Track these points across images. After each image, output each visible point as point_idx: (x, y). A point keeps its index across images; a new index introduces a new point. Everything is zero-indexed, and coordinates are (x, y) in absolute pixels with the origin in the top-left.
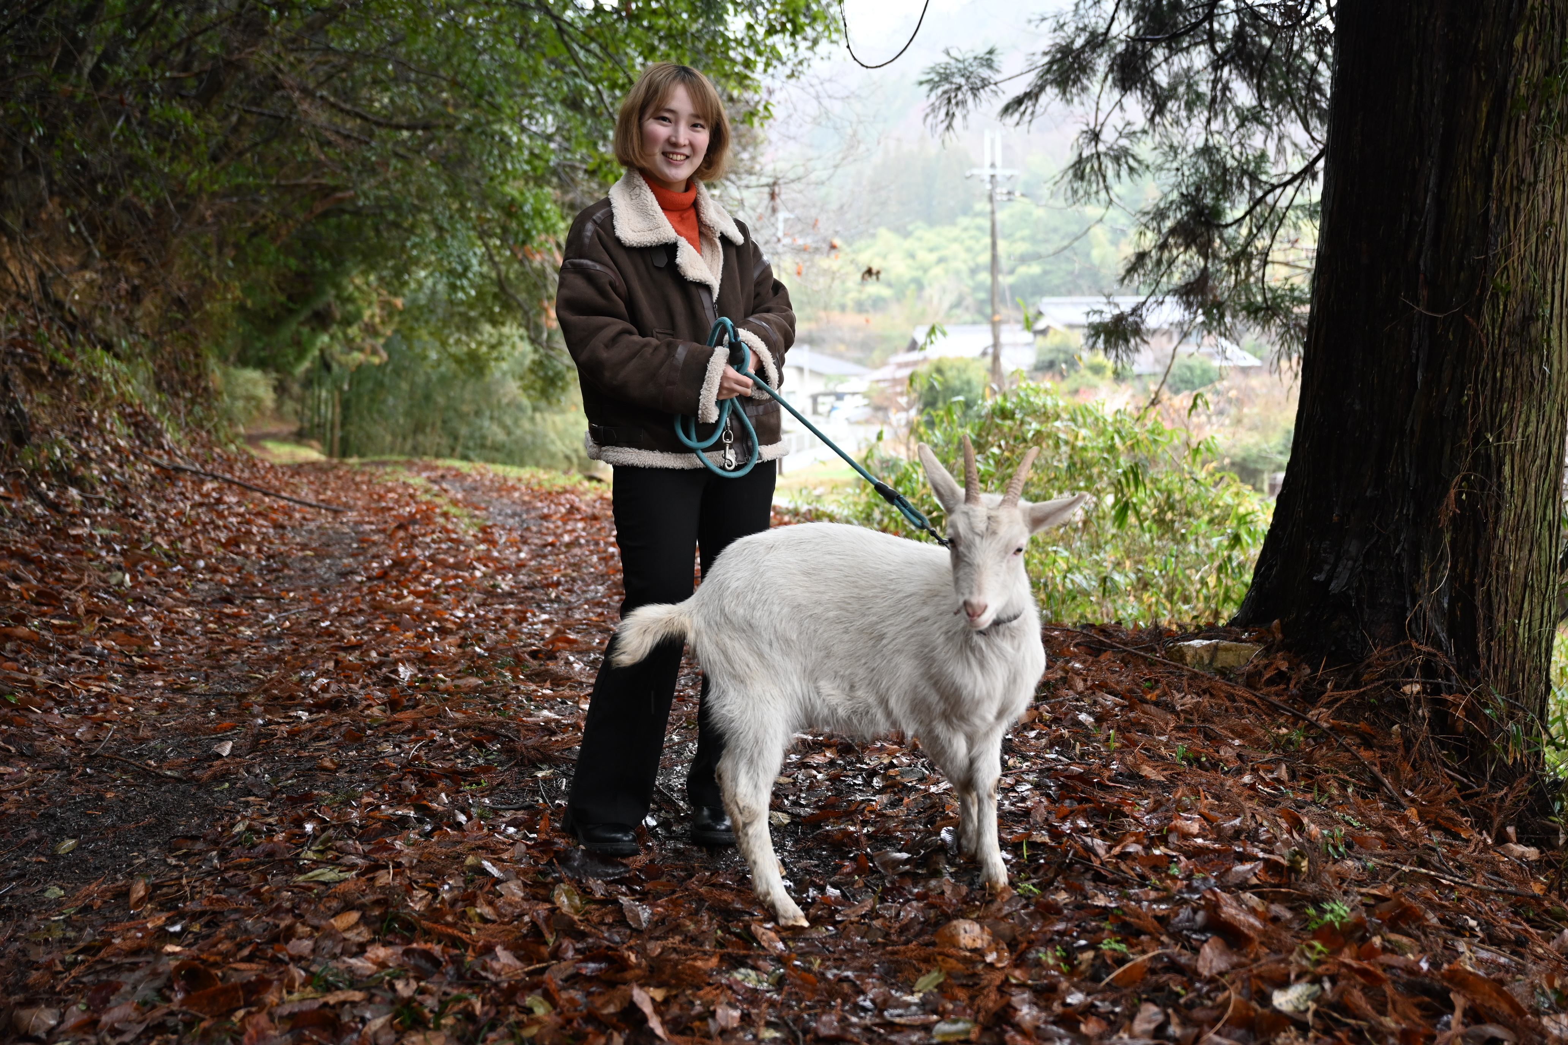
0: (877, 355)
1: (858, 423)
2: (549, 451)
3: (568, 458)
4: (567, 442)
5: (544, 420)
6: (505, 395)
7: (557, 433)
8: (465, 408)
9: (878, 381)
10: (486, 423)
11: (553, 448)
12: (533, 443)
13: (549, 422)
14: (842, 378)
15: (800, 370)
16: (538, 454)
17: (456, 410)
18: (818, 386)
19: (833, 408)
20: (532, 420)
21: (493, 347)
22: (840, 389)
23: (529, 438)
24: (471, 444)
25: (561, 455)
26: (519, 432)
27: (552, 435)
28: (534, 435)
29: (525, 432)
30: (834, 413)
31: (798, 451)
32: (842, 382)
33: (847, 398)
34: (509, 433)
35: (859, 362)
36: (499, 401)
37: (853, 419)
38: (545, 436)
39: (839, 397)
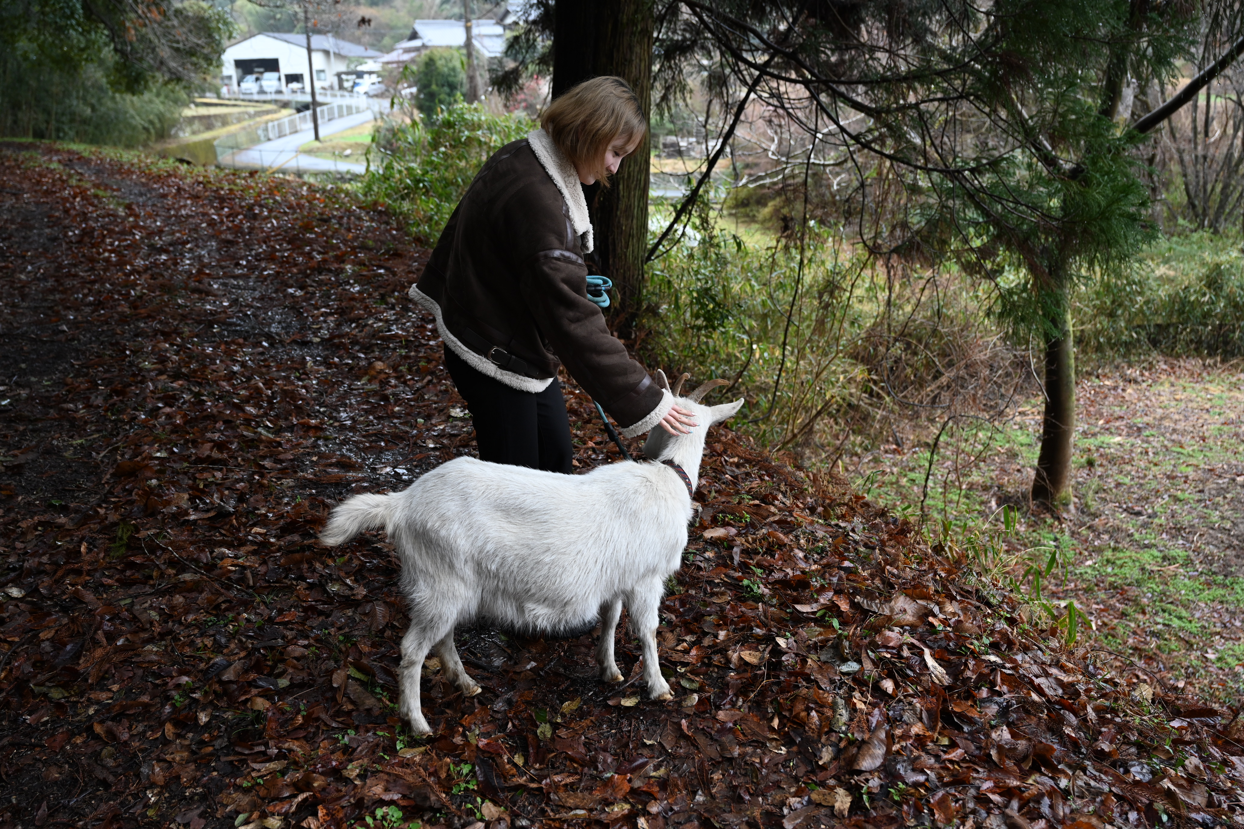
0: (387, 41)
1: (376, 96)
2: (130, 124)
3: (146, 129)
4: (144, 116)
5: (124, 100)
6: (88, 79)
7: (135, 109)
8: (54, 89)
9: (388, 63)
10: (75, 103)
11: (134, 122)
12: (117, 118)
13: (128, 101)
14: (361, 60)
15: (327, 53)
16: (121, 126)
17: (47, 91)
18: (342, 67)
19: (355, 84)
20: (113, 98)
21: (82, 50)
22: (360, 68)
23: (113, 114)
24: (64, 119)
25: (140, 127)
26: (103, 109)
27: (132, 112)
28: (117, 111)
29: (108, 109)
30: (356, 89)
31: (330, 120)
32: (361, 64)
33: (366, 76)
34: (94, 109)
35: (373, 46)
36: (83, 83)
37: (371, 93)
38: (126, 112)
39: (360, 75)
